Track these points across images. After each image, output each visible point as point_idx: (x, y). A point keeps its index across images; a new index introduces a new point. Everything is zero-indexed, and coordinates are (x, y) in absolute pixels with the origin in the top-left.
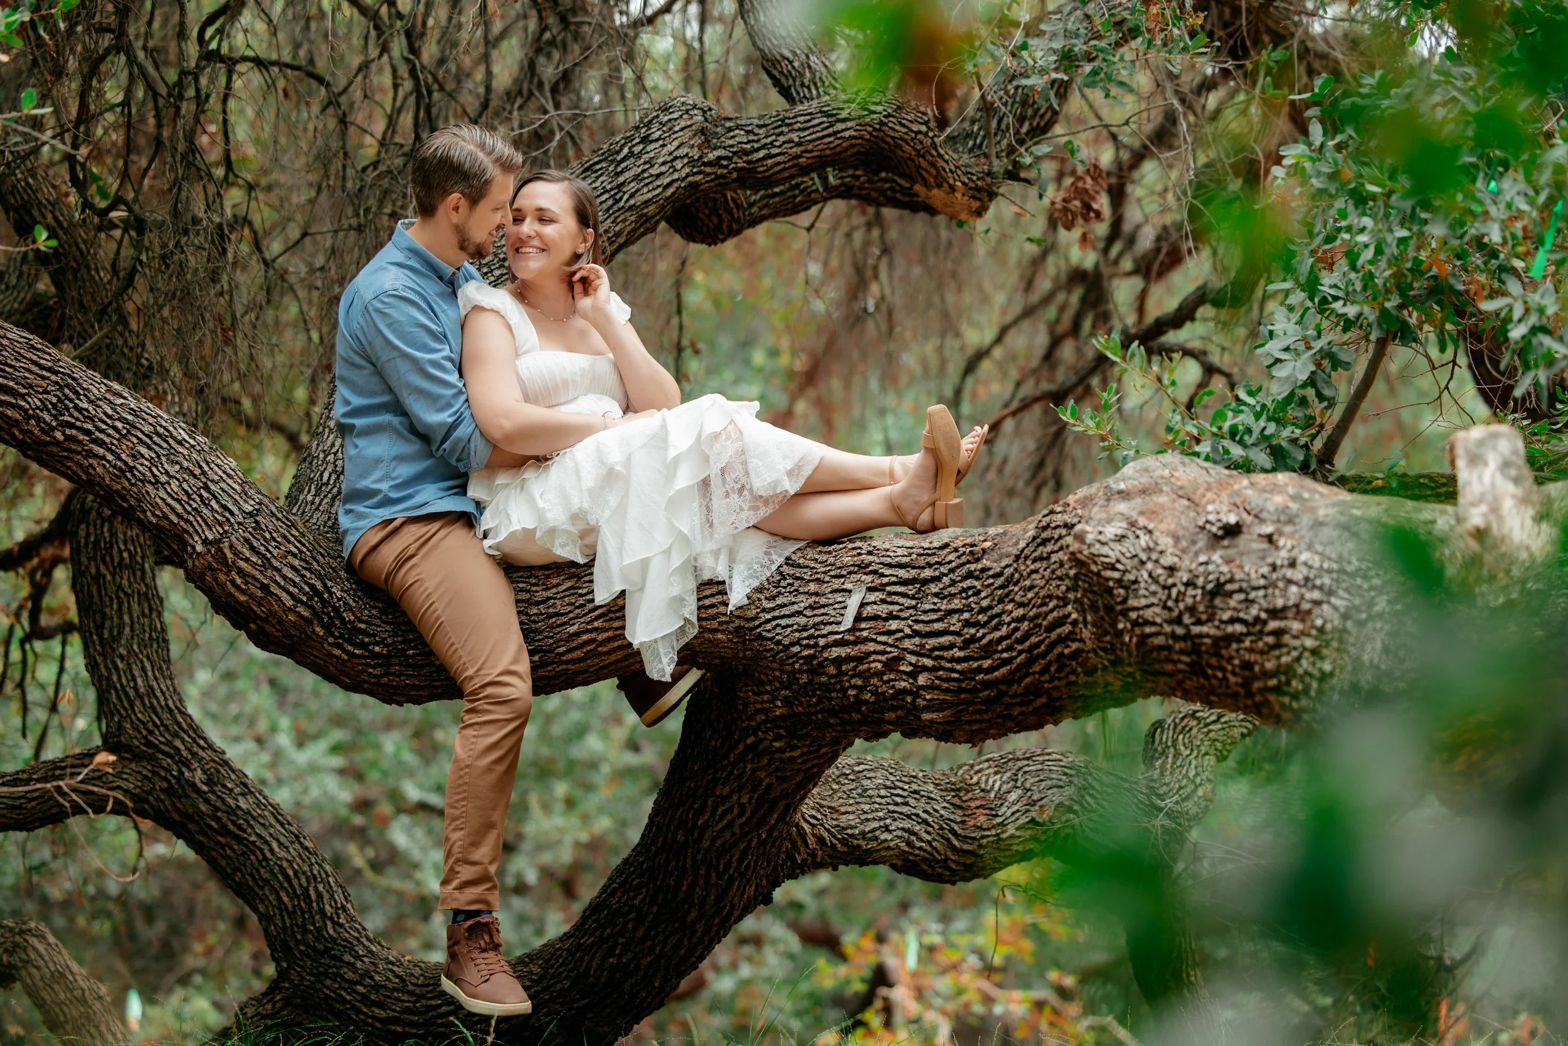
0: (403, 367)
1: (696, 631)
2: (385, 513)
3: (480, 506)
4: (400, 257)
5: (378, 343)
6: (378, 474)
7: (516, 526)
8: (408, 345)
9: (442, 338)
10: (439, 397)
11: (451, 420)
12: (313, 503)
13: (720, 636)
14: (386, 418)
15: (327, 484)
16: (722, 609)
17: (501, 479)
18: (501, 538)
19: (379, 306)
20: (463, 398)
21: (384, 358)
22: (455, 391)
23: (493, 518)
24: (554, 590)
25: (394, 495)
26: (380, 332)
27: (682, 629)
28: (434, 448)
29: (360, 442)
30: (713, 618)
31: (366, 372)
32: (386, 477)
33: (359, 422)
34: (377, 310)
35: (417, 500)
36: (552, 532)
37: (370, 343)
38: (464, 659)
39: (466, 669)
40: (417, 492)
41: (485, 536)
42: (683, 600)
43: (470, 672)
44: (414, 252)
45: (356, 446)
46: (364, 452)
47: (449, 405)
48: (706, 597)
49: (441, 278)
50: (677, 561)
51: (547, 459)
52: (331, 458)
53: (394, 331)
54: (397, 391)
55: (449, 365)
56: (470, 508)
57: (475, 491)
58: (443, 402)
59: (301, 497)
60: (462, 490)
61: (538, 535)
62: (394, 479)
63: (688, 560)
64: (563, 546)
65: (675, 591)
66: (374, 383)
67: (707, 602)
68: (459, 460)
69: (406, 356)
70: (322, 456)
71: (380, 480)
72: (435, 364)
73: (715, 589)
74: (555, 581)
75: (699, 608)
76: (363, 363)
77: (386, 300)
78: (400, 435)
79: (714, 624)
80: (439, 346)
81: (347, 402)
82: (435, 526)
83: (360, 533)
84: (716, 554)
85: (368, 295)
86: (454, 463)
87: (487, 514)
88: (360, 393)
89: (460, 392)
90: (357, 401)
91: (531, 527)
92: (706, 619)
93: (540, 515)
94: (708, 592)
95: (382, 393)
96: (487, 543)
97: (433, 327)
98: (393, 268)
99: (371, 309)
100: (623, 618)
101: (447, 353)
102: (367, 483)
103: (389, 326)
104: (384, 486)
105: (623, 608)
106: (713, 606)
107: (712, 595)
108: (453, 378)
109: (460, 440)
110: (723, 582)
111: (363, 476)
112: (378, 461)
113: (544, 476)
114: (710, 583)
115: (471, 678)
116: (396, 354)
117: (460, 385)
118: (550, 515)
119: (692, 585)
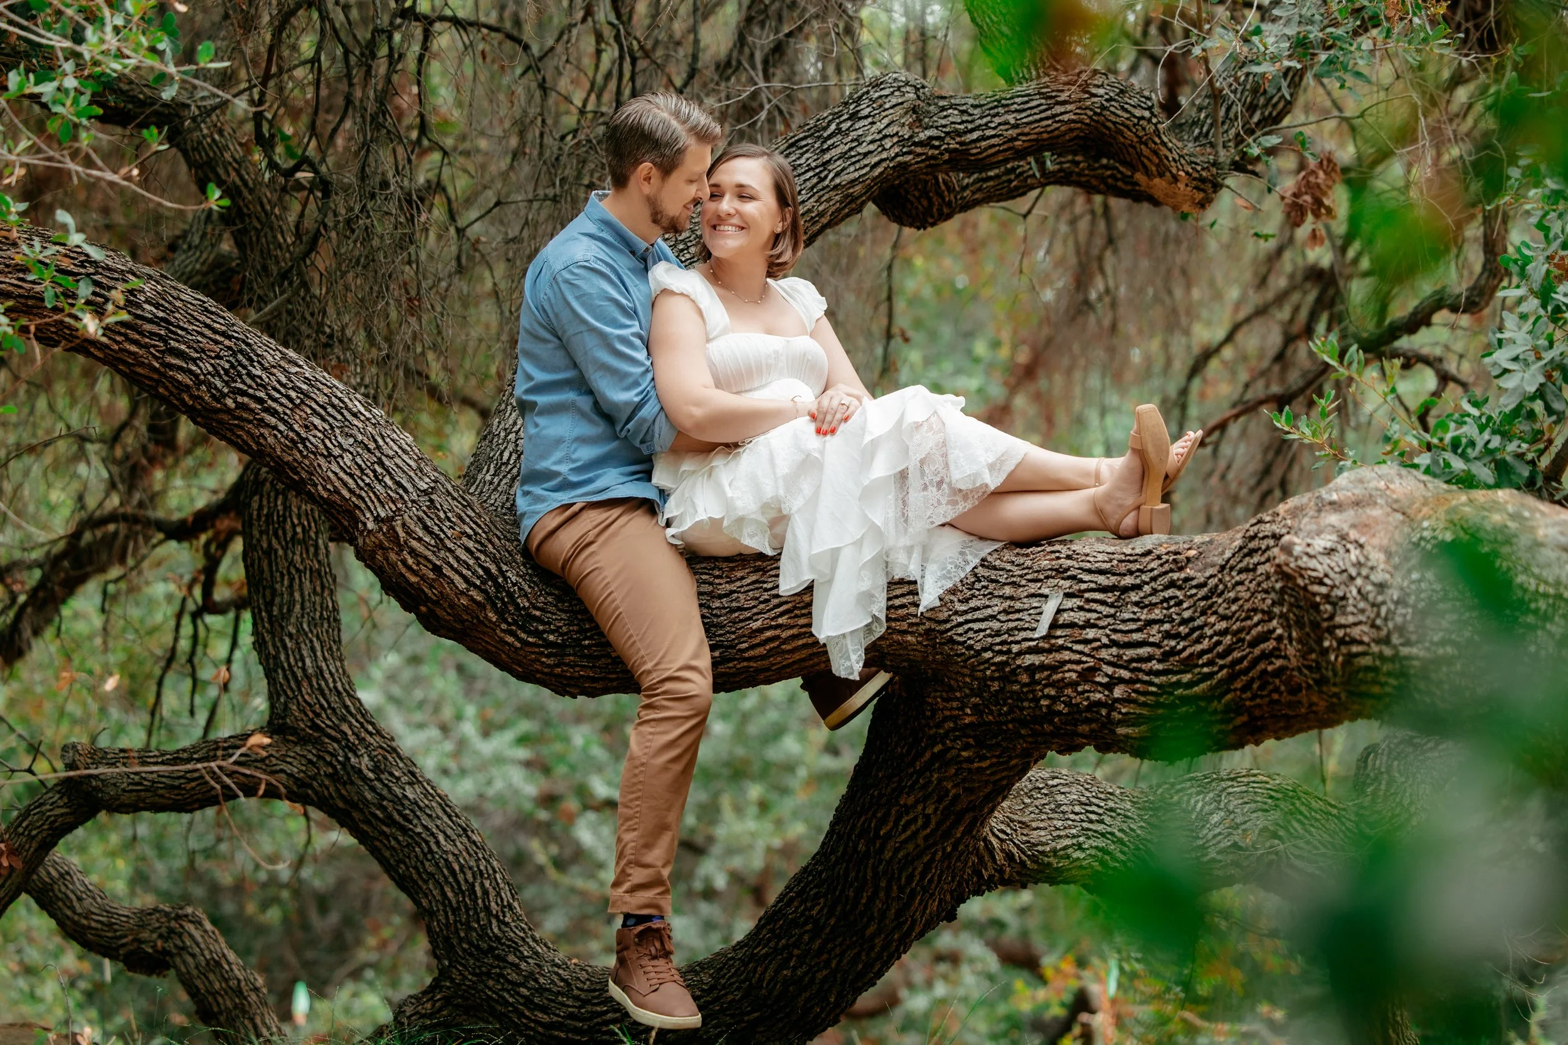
0: (591, 341)
1: (883, 630)
2: (564, 497)
3: (664, 494)
4: (592, 228)
5: (565, 315)
6: (558, 454)
7: (702, 516)
8: (597, 319)
9: (632, 313)
10: (626, 375)
11: (637, 399)
12: (491, 483)
13: (909, 638)
14: (569, 396)
15: (507, 463)
16: (912, 610)
17: (687, 466)
18: (686, 527)
19: (568, 276)
20: (649, 376)
21: (570, 332)
22: (643, 369)
23: (678, 506)
24: (738, 584)
25: (574, 478)
26: (568, 304)
27: (868, 628)
28: (618, 429)
29: (541, 421)
30: (903, 619)
31: (550, 346)
32: (567, 459)
33: (542, 400)
34: (567, 282)
35: (599, 484)
36: (740, 521)
37: (556, 315)
38: (642, 652)
39: (644, 663)
40: (597, 477)
41: (668, 524)
42: (873, 596)
43: (648, 666)
44: (607, 224)
45: (537, 425)
46: (544, 432)
47: (636, 384)
48: (897, 597)
49: (633, 253)
50: (868, 554)
51: (736, 445)
52: (512, 436)
53: (583, 304)
54: (583, 367)
55: (638, 342)
56: (652, 495)
57: (660, 478)
58: (630, 380)
59: (480, 477)
60: (647, 475)
61: (725, 523)
62: (574, 461)
63: (879, 555)
64: (751, 536)
65: (866, 585)
66: (559, 358)
67: (897, 602)
68: (642, 442)
69: (593, 330)
70: (503, 434)
71: (559, 462)
72: (624, 340)
73: (905, 589)
74: (739, 574)
75: (888, 608)
76: (547, 336)
77: (576, 271)
78: (583, 415)
79: (904, 626)
80: (628, 322)
81: (529, 378)
82: (616, 512)
83: (538, 517)
84: (909, 550)
85: (558, 266)
86: (637, 443)
87: (672, 502)
88: (544, 368)
89: (647, 371)
90: (540, 376)
91: (717, 516)
92: (896, 620)
93: (728, 504)
94: (898, 592)
95: (566, 369)
96: (670, 531)
97: (624, 301)
98: (585, 239)
99: (560, 279)
100: (809, 615)
101: (636, 329)
102: (547, 464)
103: (577, 298)
104: (563, 468)
105: (810, 604)
106: (903, 606)
107: (903, 595)
108: (641, 355)
109: (644, 420)
110: (915, 582)
111: (543, 457)
112: (559, 442)
113: (733, 464)
114: (902, 582)
115: (649, 672)
116: (583, 328)
117: (648, 363)
118: (739, 504)
119: (883, 581)
